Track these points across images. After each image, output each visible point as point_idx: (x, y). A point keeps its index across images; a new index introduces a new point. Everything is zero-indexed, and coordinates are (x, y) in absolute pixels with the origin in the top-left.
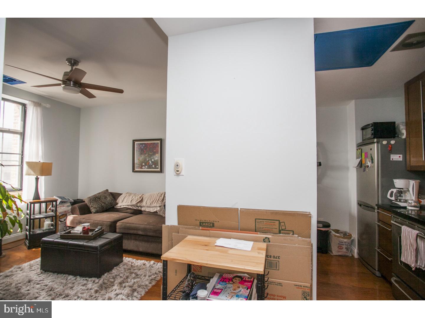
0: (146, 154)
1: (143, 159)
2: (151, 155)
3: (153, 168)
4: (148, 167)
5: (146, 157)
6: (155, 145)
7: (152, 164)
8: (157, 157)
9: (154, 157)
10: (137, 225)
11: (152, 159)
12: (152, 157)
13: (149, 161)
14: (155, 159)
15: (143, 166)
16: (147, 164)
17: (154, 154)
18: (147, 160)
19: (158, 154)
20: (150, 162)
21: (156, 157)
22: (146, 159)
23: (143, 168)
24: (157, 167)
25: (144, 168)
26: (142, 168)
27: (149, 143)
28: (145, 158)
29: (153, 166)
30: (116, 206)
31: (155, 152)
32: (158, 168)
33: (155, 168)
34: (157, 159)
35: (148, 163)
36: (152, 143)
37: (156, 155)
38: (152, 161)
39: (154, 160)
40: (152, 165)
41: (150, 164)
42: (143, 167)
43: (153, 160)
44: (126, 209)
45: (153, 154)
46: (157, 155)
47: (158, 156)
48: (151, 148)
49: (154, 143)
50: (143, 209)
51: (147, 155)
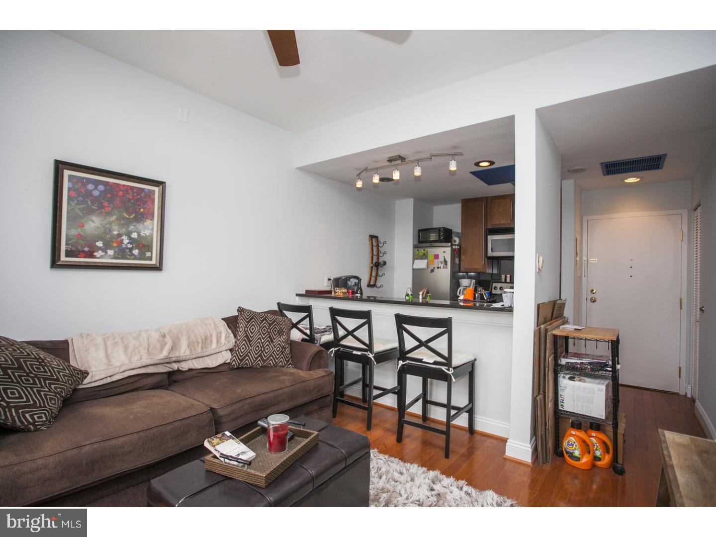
0: (109, 214)
1: (98, 228)
2: (129, 222)
3: (136, 258)
4: (115, 252)
5: (110, 223)
6: (142, 195)
7: (130, 246)
8: (149, 229)
9: (140, 226)
10: (263, 397)
11: (131, 232)
12: (131, 228)
13: (119, 235)
14: (142, 234)
15: (100, 248)
16: (115, 245)
17: (141, 217)
18: (115, 233)
19: (151, 220)
20: (126, 240)
21: (145, 228)
22: (110, 231)
23: (97, 256)
24: (148, 254)
25: (102, 257)
26: (94, 257)
27: (124, 186)
28: (108, 226)
29: (136, 252)
30: (85, 381)
31: (143, 214)
32: (150, 259)
33: (142, 257)
34: (147, 232)
35: (117, 242)
36: (132, 188)
37: (145, 221)
38: (130, 238)
39: (139, 235)
40: (131, 250)
41: (124, 246)
42: (95, 254)
43: (134, 235)
44: (135, 379)
45: (134, 217)
46: (148, 222)
47: (150, 227)
48: (130, 200)
49: (142, 190)
50: (185, 366)
51: (114, 218)
